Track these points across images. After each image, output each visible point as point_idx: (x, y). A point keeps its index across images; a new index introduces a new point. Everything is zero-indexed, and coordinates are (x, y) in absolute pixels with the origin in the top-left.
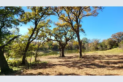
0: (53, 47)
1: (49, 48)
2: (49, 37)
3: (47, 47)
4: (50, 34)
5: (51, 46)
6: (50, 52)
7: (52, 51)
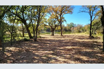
0: (47, 29)
1: (44, 30)
2: (45, 23)
3: (43, 29)
4: (46, 22)
5: (45, 28)
6: (45, 32)
7: (46, 32)
